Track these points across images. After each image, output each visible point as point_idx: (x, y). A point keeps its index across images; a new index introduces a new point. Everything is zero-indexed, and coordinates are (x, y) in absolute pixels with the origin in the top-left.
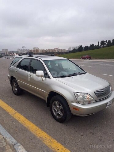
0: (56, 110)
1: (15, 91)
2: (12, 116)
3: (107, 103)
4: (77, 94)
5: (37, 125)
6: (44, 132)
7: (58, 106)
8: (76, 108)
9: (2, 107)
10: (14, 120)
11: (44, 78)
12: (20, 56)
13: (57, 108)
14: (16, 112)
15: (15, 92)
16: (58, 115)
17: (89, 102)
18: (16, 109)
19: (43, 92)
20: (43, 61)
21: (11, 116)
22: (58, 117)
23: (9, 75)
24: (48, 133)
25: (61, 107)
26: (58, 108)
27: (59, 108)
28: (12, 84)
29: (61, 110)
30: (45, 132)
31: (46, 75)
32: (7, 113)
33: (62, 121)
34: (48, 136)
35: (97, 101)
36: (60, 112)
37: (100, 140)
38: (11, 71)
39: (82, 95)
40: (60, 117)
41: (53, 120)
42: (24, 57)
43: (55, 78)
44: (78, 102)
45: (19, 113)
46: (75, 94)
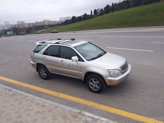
0: (93, 85)
2: (58, 96)
3: (129, 74)
4: (110, 71)
5: (82, 99)
7: (95, 82)
8: (110, 81)
11: (79, 62)
14: (58, 93)
15: (44, 77)
16: (96, 88)
17: (118, 75)
19: (79, 73)
20: (73, 47)
22: (95, 90)
25: (98, 82)
26: (94, 83)
27: (96, 83)
28: (38, 71)
29: (98, 84)
30: (92, 101)
32: (51, 95)
33: (99, 92)
34: (95, 103)
35: (123, 73)
36: (97, 85)
39: (113, 71)
40: (98, 90)
43: (88, 61)
44: (112, 76)
45: (61, 93)
46: (109, 71)
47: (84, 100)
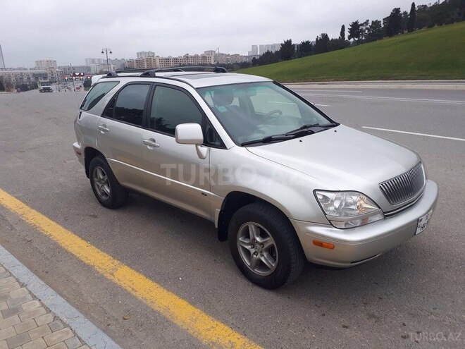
0: (252, 251)
1: (105, 194)
2: (108, 276)
3: (418, 220)
4: (325, 197)
5: (193, 304)
6: (222, 326)
7: (258, 239)
8: (320, 242)
9: (70, 249)
10: (116, 291)
11: (204, 150)
12: (110, 75)
13: (253, 243)
14: (116, 262)
15: (104, 198)
16: (260, 264)
17: (365, 222)
18: (117, 255)
19: (203, 194)
20: (197, 89)
21: (102, 278)
22: (258, 271)
23: (76, 145)
24: (234, 327)
25: (270, 241)
26: (257, 242)
27: (262, 244)
28: (90, 173)
29: (271, 251)
30: (225, 322)
31: (211, 138)
32: (88, 269)
33: (273, 283)
34: (237, 335)
35: (387, 215)
36: (265, 254)
37: (404, 337)
38: (83, 130)
39: (339, 199)
40: (267, 273)
41: (243, 283)
42: (124, 81)
43: (243, 145)
44: (330, 223)
45: (128, 265)
46: (319, 197)
47: (197, 311)
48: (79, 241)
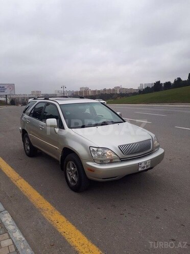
0: (71, 174)
1: (28, 150)
2: (14, 182)
3: (139, 164)
4: (93, 150)
5: (41, 194)
6: (48, 203)
7: (72, 169)
8: (92, 170)
9: (4, 171)
10: (14, 187)
12: (35, 99)
13: (71, 171)
14: (20, 177)
15: (27, 152)
16: (73, 180)
17: (112, 161)
19: (57, 149)
20: (60, 105)
21: (12, 182)
22: (72, 184)
23: (20, 128)
24: (52, 204)
25: (76, 169)
27: (73, 171)
29: (76, 173)
30: (50, 202)
31: (61, 126)
32: (7, 178)
34: (52, 207)
36: (74, 176)
37: (121, 214)
39: (101, 151)
40: (75, 184)
42: (38, 101)
44: (94, 161)
45: (25, 179)
46: (91, 150)
47: (41, 197)
48: (10, 168)
